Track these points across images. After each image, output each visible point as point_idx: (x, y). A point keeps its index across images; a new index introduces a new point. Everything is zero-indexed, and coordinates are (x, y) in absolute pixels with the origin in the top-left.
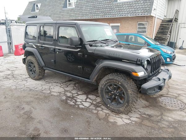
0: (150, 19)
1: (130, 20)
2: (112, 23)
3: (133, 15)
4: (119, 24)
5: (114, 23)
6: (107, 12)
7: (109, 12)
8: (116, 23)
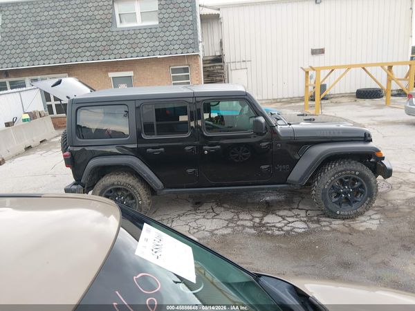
0: (193, 59)
1: (153, 63)
2: (112, 71)
3: (165, 54)
4: (130, 73)
5: (117, 71)
6: (101, 48)
7: (107, 48)
8: (123, 71)
